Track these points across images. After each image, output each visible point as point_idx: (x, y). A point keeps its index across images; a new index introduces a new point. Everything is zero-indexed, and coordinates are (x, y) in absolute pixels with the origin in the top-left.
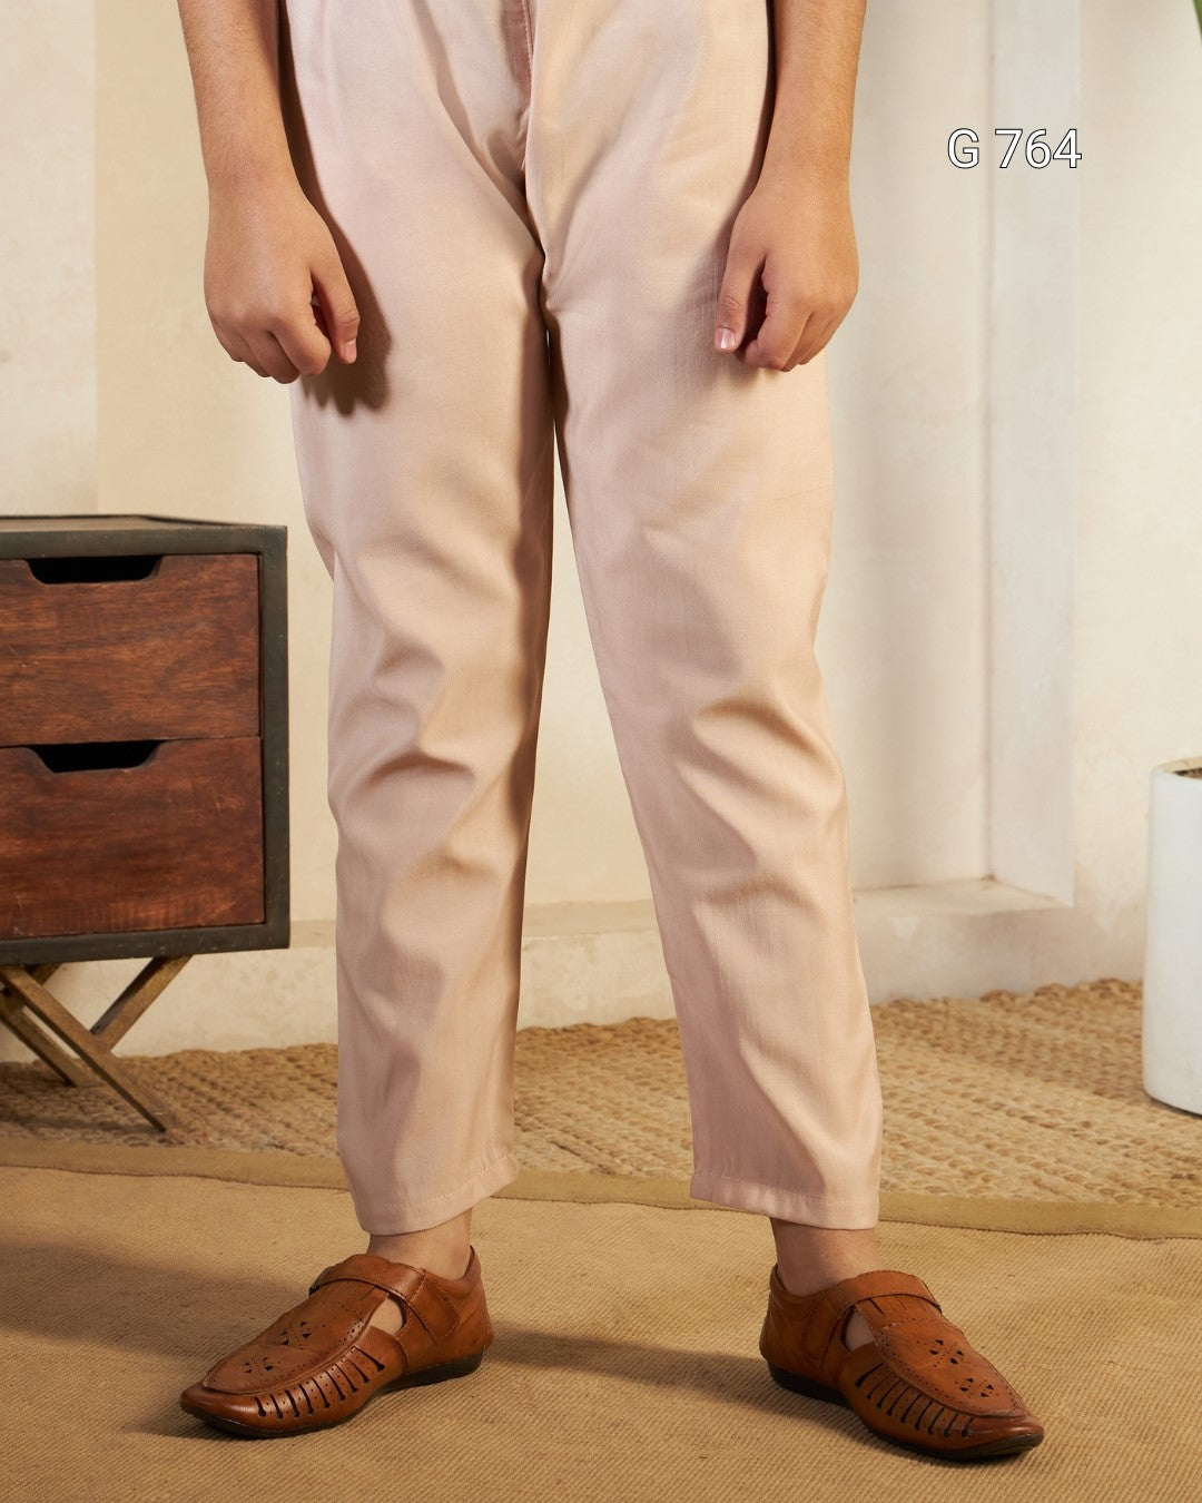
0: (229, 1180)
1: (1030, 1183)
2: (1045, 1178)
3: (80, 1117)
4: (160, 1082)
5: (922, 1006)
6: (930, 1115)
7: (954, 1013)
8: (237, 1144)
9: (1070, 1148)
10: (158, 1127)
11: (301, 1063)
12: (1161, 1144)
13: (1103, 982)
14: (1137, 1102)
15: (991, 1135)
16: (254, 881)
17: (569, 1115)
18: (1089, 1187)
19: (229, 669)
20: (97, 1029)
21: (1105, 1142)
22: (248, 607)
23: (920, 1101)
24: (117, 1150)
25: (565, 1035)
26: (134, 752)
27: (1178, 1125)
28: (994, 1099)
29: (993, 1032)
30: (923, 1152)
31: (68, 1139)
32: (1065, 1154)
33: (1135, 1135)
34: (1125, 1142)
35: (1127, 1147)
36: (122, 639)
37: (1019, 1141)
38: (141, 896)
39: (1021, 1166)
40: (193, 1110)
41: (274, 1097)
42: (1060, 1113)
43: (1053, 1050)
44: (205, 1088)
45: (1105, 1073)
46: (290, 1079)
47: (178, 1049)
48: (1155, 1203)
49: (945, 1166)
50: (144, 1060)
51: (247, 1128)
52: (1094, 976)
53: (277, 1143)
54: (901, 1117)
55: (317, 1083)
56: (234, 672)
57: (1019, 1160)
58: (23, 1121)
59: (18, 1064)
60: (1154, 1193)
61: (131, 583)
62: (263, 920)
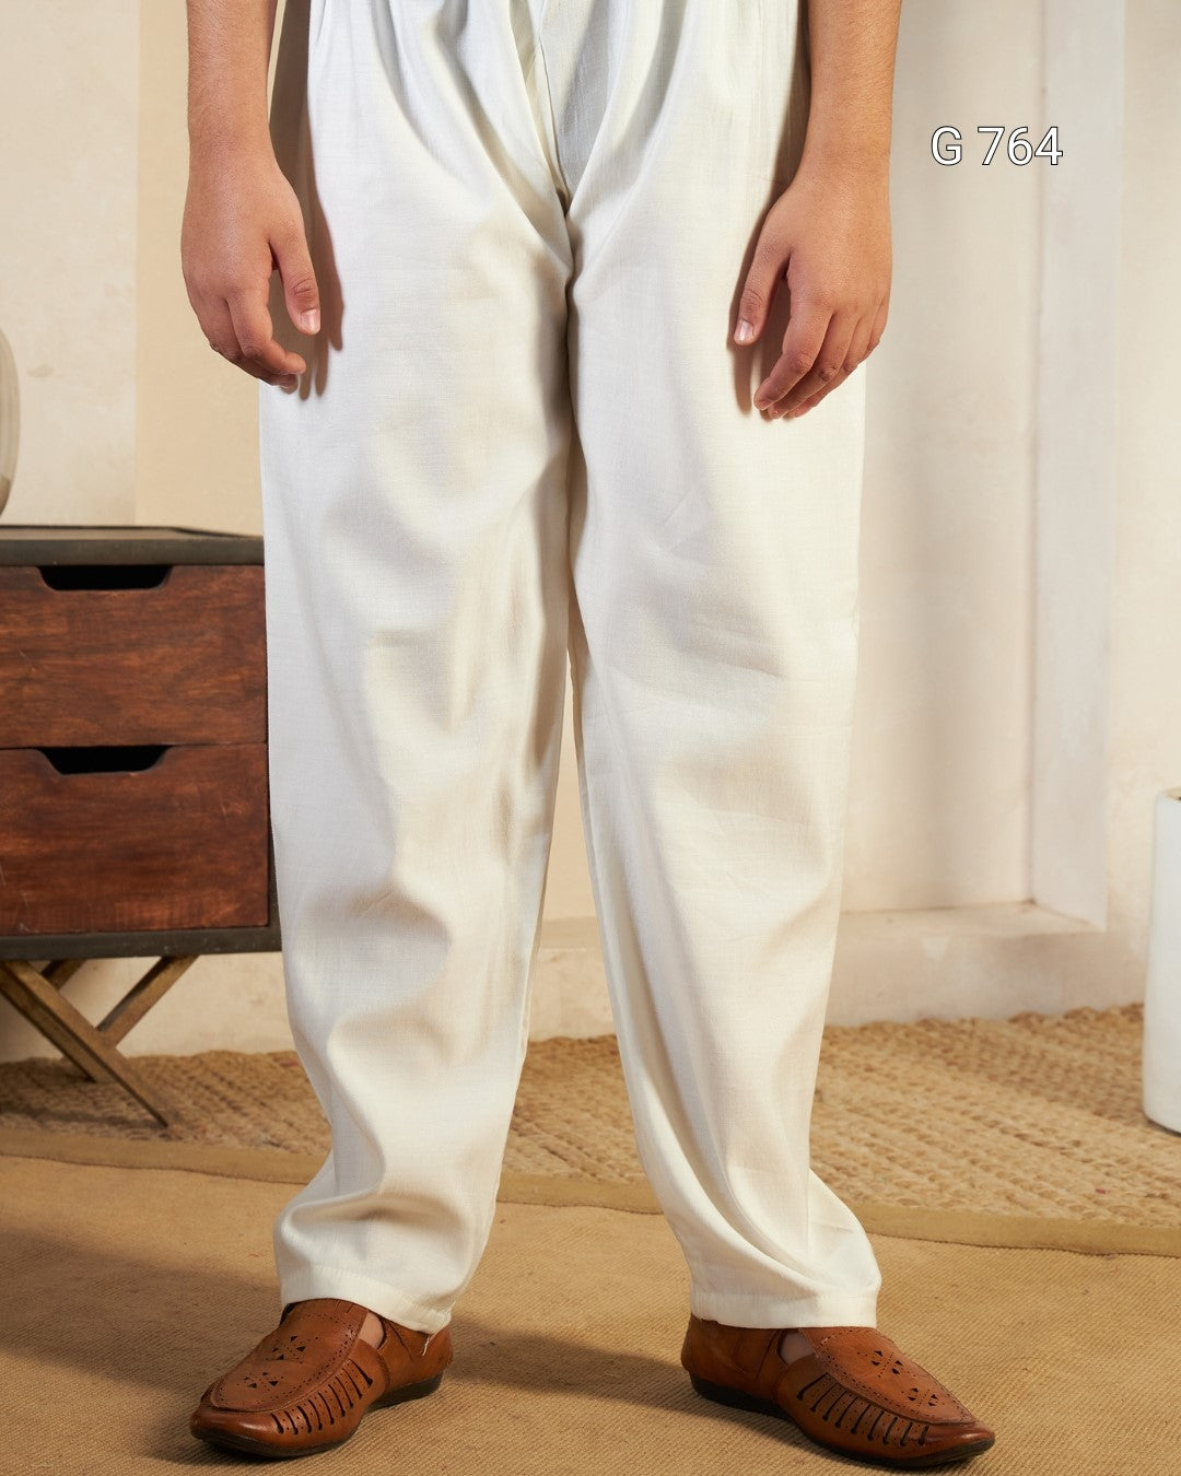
0: (215, 1174)
1: (1003, 1197)
2: (1019, 1193)
3: (92, 1111)
4: (180, 1080)
5: (948, 1026)
6: (924, 1129)
7: (979, 1033)
8: (235, 1142)
9: (1053, 1166)
10: (161, 1122)
12: (1146, 1164)
14: (1133, 1123)
15: (979, 1151)
16: (259, 884)
17: (568, 1122)
18: (1060, 1203)
19: (237, 677)
20: (104, 1025)
21: (1091, 1161)
23: (919, 1117)
24: (120, 1141)
25: (589, 1046)
26: (142, 756)
27: (1167, 1146)
28: (993, 1116)
29: (1012, 1052)
30: (906, 1166)
31: (74, 1132)
32: (1046, 1170)
33: (1122, 1154)
34: (1110, 1161)
35: (1109, 1166)
36: (132, 646)
37: (1004, 1158)
38: (146, 896)
39: (1000, 1182)
40: (203, 1108)
41: (286, 1097)
42: (1055, 1132)
43: (1067, 1071)
44: (221, 1088)
45: (1111, 1094)
47: (206, 1050)
48: (1120, 1220)
49: (925, 1180)
50: (170, 1059)
51: (250, 1126)
52: (1125, 1000)
53: (274, 1141)
54: (895, 1132)
56: (242, 680)
57: (999, 1175)
58: (33, 1113)
59: (45, 1060)
60: (1124, 1210)
61: (141, 592)
62: (265, 923)
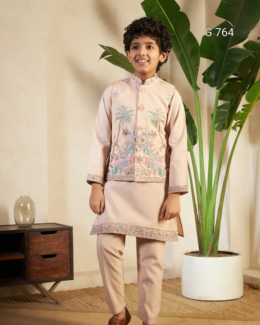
0: (67, 311)
1: (167, 309)
2: (169, 308)
3: (47, 301)
4: (57, 296)
8: (67, 305)
10: (57, 303)
11: (75, 292)
12: (184, 303)
13: (177, 278)
14: (181, 296)
15: (163, 302)
16: (69, 271)
18: (175, 309)
20: (49, 291)
21: (177, 303)
22: (68, 237)
24: (52, 306)
26: (54, 256)
27: (186, 300)
28: (163, 296)
31: (46, 305)
32: (172, 304)
33: (180, 301)
34: (179, 303)
36: (52, 241)
37: (166, 303)
38: (55, 274)
39: (166, 306)
40: (61, 300)
41: (72, 298)
42: (171, 298)
43: (170, 288)
44: (63, 297)
45: (177, 292)
46: (74, 295)
47: (59, 291)
48: (183, 312)
51: (68, 303)
52: (176, 277)
53: (72, 305)
55: (77, 295)
56: (66, 245)
57: (166, 305)
58: (40, 302)
60: (183, 310)
61: (53, 234)
62: (70, 276)
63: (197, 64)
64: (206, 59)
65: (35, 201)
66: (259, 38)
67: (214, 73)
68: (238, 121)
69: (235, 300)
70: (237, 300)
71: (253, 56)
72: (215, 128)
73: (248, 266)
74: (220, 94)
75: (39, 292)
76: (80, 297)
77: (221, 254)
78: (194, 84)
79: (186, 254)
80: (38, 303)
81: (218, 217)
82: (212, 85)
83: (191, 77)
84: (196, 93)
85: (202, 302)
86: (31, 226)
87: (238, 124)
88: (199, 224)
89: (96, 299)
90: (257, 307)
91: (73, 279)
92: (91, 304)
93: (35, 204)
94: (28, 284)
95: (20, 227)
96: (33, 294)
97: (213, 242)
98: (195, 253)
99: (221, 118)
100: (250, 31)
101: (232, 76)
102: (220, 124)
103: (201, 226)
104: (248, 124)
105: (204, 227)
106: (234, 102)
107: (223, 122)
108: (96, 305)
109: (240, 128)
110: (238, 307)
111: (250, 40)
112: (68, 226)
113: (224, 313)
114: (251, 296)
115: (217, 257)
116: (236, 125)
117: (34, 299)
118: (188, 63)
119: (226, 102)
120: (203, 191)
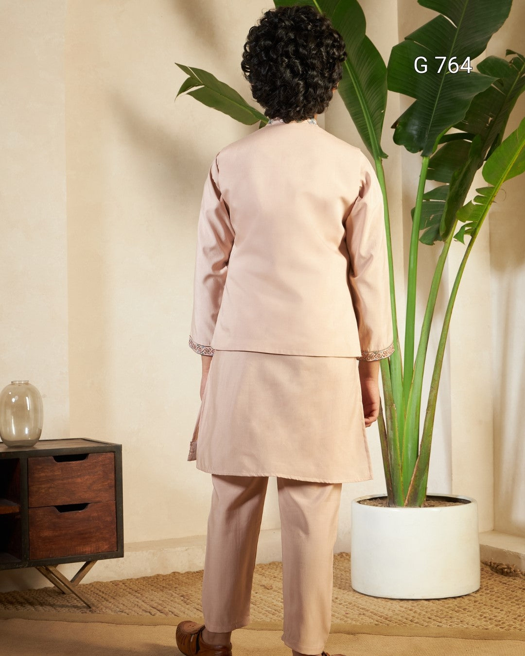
3: (67, 604)
8: (111, 612)
10: (89, 607)
11: (127, 584)
12: (356, 604)
13: (341, 553)
14: (350, 591)
16: (114, 540)
18: (337, 618)
19: (107, 483)
20: (72, 581)
21: (341, 604)
22: (112, 466)
24: (78, 613)
25: (197, 574)
26: (82, 506)
27: (360, 598)
31: (65, 611)
33: (349, 601)
34: (347, 603)
35: (347, 605)
36: (79, 476)
38: (84, 545)
40: (98, 601)
41: (120, 596)
44: (101, 594)
45: (342, 582)
46: (124, 590)
47: (93, 582)
48: (354, 623)
51: (113, 606)
53: (121, 610)
55: (131, 591)
58: (52, 605)
59: (50, 587)
60: (354, 619)
61: (81, 461)
62: (116, 550)
63: (382, 105)
64: (399, 94)
65: (41, 393)
66: (509, 52)
67: (417, 122)
68: (467, 222)
69: (464, 597)
70: (468, 597)
71: (497, 88)
72: (419, 238)
73: (490, 526)
74: (429, 168)
75: (50, 585)
76: (137, 594)
77: (432, 502)
78: (375, 146)
79: (359, 502)
80: (48, 608)
81: (427, 424)
82: (412, 148)
83: (368, 132)
84: (379, 165)
85: (394, 602)
86: (35, 444)
87: (466, 228)
88: (386, 438)
89: (172, 599)
90: (510, 612)
91: (122, 556)
92: (160, 607)
93: (43, 399)
94: (28, 567)
95: (10, 447)
96: (37, 588)
97: (416, 476)
98: (380, 501)
99: (431, 217)
100: (491, 36)
101: (454, 131)
102: (430, 229)
103: (392, 443)
104: (488, 232)
105: (398, 446)
106: (457, 183)
107: (436, 226)
108: (170, 610)
109: (470, 237)
110: (470, 612)
111: (491, 56)
112: (111, 444)
113: (441, 624)
114: (495, 589)
115: (425, 506)
116: (462, 231)
117: (39, 600)
118: (363, 103)
119: (441, 184)
120: (395, 369)
